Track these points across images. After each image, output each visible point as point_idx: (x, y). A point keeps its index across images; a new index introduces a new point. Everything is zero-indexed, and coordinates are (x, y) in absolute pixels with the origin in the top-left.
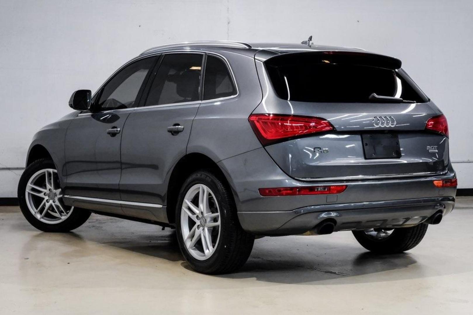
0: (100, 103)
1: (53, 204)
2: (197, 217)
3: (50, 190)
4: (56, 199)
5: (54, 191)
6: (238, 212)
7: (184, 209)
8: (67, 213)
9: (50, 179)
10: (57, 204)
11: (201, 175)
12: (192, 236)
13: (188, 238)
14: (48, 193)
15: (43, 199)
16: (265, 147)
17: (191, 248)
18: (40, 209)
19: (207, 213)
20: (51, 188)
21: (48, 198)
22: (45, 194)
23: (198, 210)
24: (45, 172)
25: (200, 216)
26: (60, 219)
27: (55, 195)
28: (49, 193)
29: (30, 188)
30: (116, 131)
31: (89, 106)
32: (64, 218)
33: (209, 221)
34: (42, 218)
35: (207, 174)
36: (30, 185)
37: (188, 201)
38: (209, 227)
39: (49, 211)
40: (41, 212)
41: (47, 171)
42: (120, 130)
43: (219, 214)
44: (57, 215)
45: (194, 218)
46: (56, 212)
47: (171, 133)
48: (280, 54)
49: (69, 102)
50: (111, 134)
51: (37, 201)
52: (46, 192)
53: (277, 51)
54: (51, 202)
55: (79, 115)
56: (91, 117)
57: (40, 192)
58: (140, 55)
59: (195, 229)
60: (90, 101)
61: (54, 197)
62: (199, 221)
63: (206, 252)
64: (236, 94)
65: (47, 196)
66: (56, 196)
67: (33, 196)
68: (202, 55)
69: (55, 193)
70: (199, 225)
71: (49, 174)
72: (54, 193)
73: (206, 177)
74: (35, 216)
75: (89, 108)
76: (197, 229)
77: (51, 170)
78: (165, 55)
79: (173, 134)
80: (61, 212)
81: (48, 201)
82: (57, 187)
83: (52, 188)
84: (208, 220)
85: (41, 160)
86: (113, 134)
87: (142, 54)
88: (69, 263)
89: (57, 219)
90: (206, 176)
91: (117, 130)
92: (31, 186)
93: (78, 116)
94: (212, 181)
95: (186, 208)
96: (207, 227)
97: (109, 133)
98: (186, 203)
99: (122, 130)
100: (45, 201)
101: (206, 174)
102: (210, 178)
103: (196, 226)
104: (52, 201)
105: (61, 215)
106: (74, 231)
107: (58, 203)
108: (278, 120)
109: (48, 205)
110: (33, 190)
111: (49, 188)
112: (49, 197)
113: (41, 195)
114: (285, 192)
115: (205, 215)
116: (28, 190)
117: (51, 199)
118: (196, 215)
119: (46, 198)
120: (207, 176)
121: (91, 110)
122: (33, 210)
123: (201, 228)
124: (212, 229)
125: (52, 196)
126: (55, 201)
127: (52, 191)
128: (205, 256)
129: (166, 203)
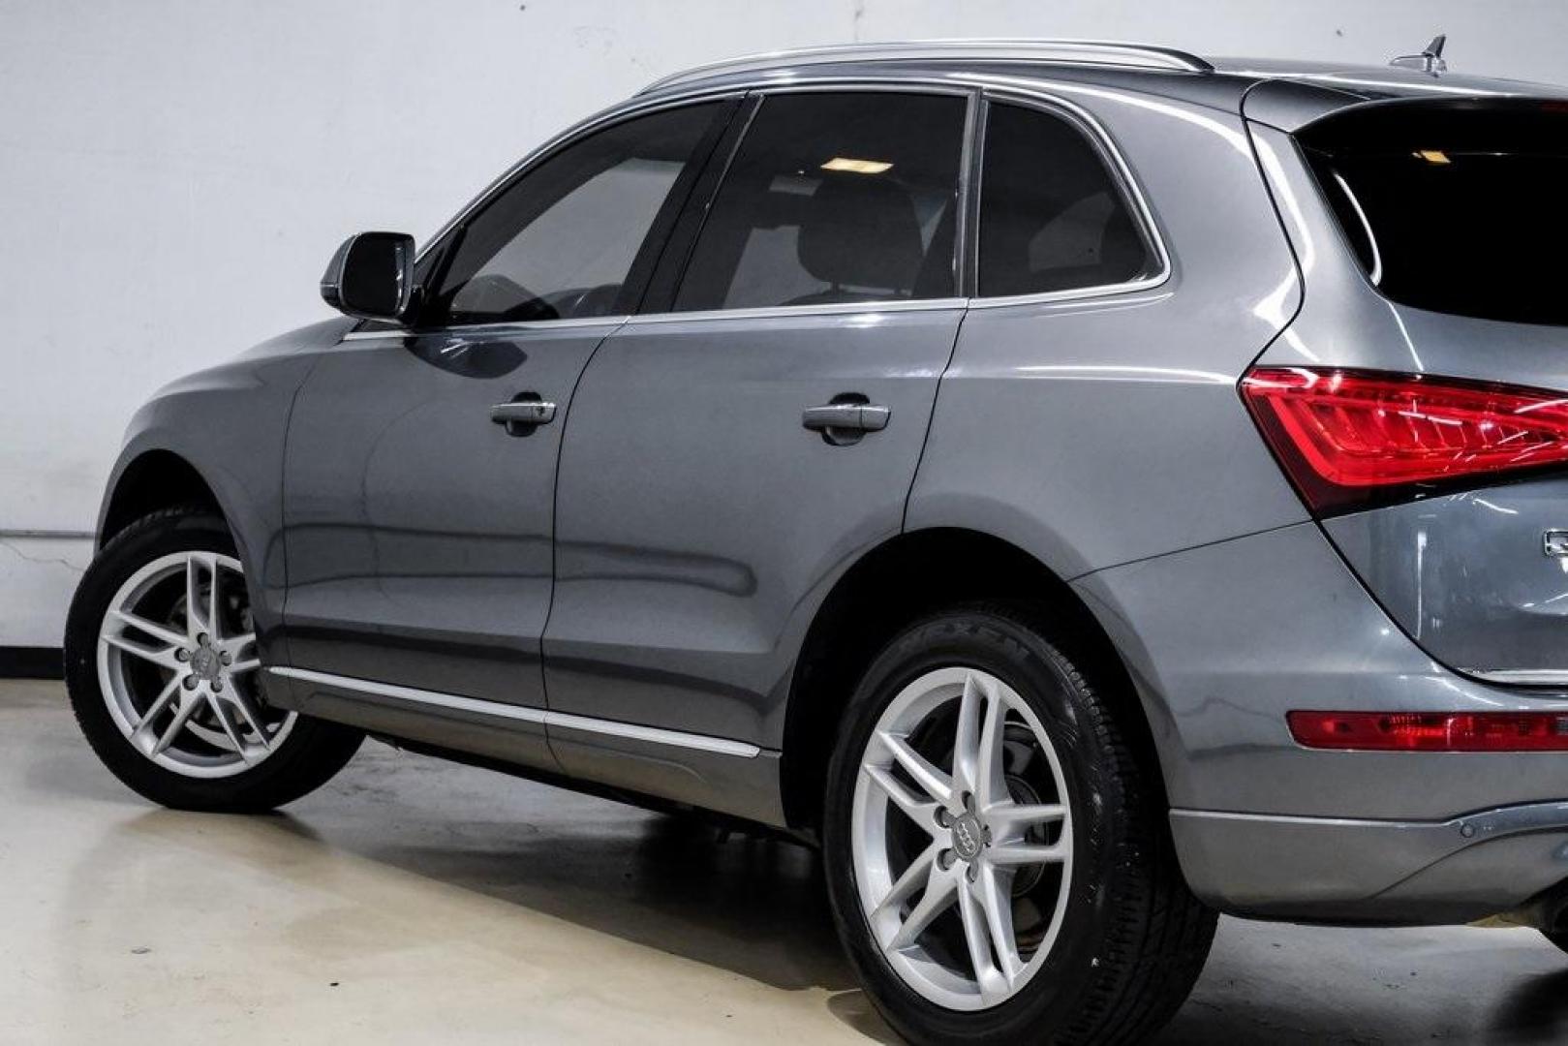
0: (443, 291)
1: (212, 698)
2: (941, 812)
3: (200, 637)
4: (226, 677)
5: (220, 642)
6: (1173, 812)
7: (871, 773)
8: (270, 736)
9: (202, 594)
10: (228, 698)
11: (974, 630)
12: (912, 898)
13: (891, 902)
14: (192, 651)
15: (172, 673)
16: (1323, 521)
17: (901, 946)
18: (155, 715)
19: (993, 800)
20: (206, 631)
21: (190, 672)
22: (178, 654)
23: (949, 785)
24: (185, 564)
25: (956, 809)
26: (237, 757)
27: (223, 659)
28: (198, 651)
29: (121, 626)
30: (536, 414)
31: (401, 305)
32: (255, 754)
33: (1004, 840)
34: (163, 750)
35: (1004, 626)
36: (117, 615)
37: (895, 738)
38: (997, 865)
39: (191, 725)
40: (159, 726)
41: (195, 563)
42: (555, 409)
43: (1063, 809)
44: (227, 740)
45: (922, 815)
46: (220, 730)
47: (819, 435)
48: (1369, 102)
49: (325, 281)
50: (509, 425)
51: (146, 681)
52: (183, 646)
53: (1350, 88)
54: (203, 687)
55: (349, 336)
56: (402, 346)
57: (157, 644)
58: (634, 97)
59: (928, 868)
60: (406, 283)
61: (218, 671)
62: (950, 830)
63: (987, 974)
64: (1159, 270)
65: (188, 664)
66: (226, 665)
67: (129, 659)
68: (965, 98)
69: (222, 653)
70: (944, 852)
71: (203, 574)
72: (219, 652)
73: (1001, 640)
74: (133, 742)
75: (403, 309)
76: (935, 867)
77: (210, 559)
78: (767, 96)
79: (828, 440)
80: (242, 730)
81: (192, 681)
82: (231, 625)
83: (211, 629)
84: (1001, 832)
85: (169, 513)
86: (524, 427)
87: (643, 94)
88: (336, 984)
89: (223, 758)
90: (998, 635)
91: (542, 410)
92: (121, 620)
93: (342, 341)
94: (1033, 658)
95: (880, 767)
96: (991, 861)
97: (499, 420)
98: (885, 747)
99: (564, 408)
100: (176, 682)
101: (998, 624)
102: (1020, 644)
103: (930, 854)
104: (208, 682)
105: (243, 743)
106: (288, 808)
107: (230, 693)
108: (1375, 397)
109: (188, 699)
110: (130, 633)
111: (197, 632)
112: (193, 666)
113: (164, 658)
114: (1409, 731)
115: (985, 807)
116: (108, 634)
117: (206, 675)
118: (935, 806)
119: (184, 670)
120: (1004, 635)
121: (406, 321)
122: (125, 717)
123: (959, 867)
124: (1015, 871)
125: (206, 664)
126: (221, 686)
127: (209, 644)
128: (978, 991)
129: (777, 737)
